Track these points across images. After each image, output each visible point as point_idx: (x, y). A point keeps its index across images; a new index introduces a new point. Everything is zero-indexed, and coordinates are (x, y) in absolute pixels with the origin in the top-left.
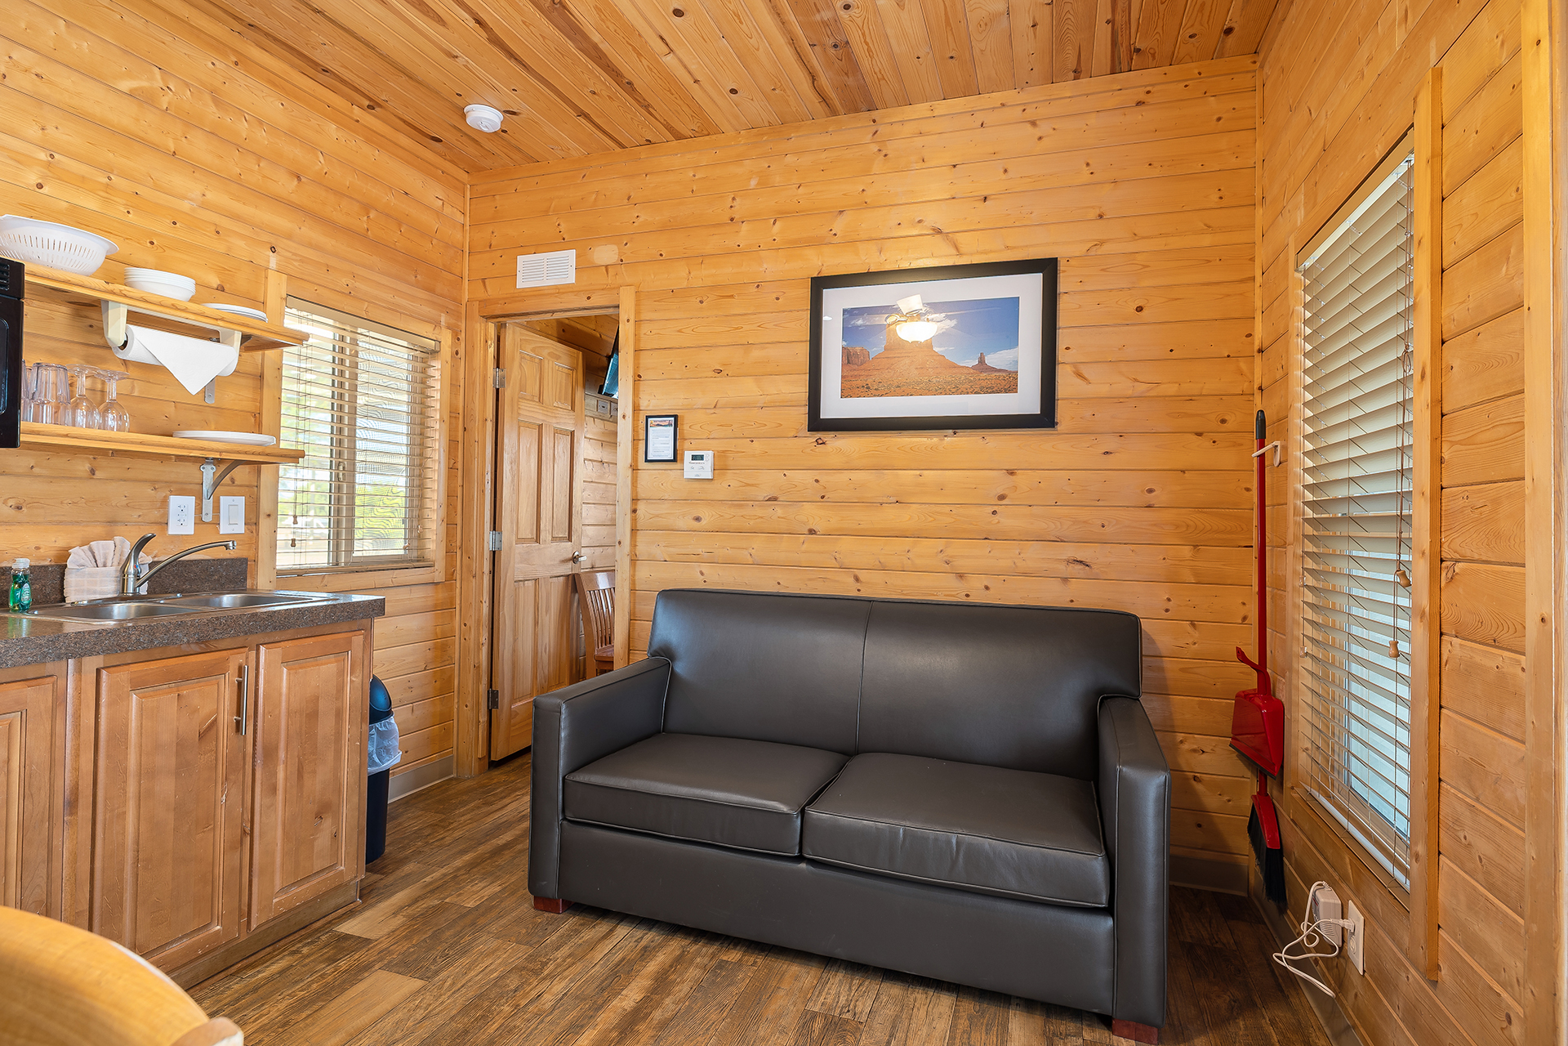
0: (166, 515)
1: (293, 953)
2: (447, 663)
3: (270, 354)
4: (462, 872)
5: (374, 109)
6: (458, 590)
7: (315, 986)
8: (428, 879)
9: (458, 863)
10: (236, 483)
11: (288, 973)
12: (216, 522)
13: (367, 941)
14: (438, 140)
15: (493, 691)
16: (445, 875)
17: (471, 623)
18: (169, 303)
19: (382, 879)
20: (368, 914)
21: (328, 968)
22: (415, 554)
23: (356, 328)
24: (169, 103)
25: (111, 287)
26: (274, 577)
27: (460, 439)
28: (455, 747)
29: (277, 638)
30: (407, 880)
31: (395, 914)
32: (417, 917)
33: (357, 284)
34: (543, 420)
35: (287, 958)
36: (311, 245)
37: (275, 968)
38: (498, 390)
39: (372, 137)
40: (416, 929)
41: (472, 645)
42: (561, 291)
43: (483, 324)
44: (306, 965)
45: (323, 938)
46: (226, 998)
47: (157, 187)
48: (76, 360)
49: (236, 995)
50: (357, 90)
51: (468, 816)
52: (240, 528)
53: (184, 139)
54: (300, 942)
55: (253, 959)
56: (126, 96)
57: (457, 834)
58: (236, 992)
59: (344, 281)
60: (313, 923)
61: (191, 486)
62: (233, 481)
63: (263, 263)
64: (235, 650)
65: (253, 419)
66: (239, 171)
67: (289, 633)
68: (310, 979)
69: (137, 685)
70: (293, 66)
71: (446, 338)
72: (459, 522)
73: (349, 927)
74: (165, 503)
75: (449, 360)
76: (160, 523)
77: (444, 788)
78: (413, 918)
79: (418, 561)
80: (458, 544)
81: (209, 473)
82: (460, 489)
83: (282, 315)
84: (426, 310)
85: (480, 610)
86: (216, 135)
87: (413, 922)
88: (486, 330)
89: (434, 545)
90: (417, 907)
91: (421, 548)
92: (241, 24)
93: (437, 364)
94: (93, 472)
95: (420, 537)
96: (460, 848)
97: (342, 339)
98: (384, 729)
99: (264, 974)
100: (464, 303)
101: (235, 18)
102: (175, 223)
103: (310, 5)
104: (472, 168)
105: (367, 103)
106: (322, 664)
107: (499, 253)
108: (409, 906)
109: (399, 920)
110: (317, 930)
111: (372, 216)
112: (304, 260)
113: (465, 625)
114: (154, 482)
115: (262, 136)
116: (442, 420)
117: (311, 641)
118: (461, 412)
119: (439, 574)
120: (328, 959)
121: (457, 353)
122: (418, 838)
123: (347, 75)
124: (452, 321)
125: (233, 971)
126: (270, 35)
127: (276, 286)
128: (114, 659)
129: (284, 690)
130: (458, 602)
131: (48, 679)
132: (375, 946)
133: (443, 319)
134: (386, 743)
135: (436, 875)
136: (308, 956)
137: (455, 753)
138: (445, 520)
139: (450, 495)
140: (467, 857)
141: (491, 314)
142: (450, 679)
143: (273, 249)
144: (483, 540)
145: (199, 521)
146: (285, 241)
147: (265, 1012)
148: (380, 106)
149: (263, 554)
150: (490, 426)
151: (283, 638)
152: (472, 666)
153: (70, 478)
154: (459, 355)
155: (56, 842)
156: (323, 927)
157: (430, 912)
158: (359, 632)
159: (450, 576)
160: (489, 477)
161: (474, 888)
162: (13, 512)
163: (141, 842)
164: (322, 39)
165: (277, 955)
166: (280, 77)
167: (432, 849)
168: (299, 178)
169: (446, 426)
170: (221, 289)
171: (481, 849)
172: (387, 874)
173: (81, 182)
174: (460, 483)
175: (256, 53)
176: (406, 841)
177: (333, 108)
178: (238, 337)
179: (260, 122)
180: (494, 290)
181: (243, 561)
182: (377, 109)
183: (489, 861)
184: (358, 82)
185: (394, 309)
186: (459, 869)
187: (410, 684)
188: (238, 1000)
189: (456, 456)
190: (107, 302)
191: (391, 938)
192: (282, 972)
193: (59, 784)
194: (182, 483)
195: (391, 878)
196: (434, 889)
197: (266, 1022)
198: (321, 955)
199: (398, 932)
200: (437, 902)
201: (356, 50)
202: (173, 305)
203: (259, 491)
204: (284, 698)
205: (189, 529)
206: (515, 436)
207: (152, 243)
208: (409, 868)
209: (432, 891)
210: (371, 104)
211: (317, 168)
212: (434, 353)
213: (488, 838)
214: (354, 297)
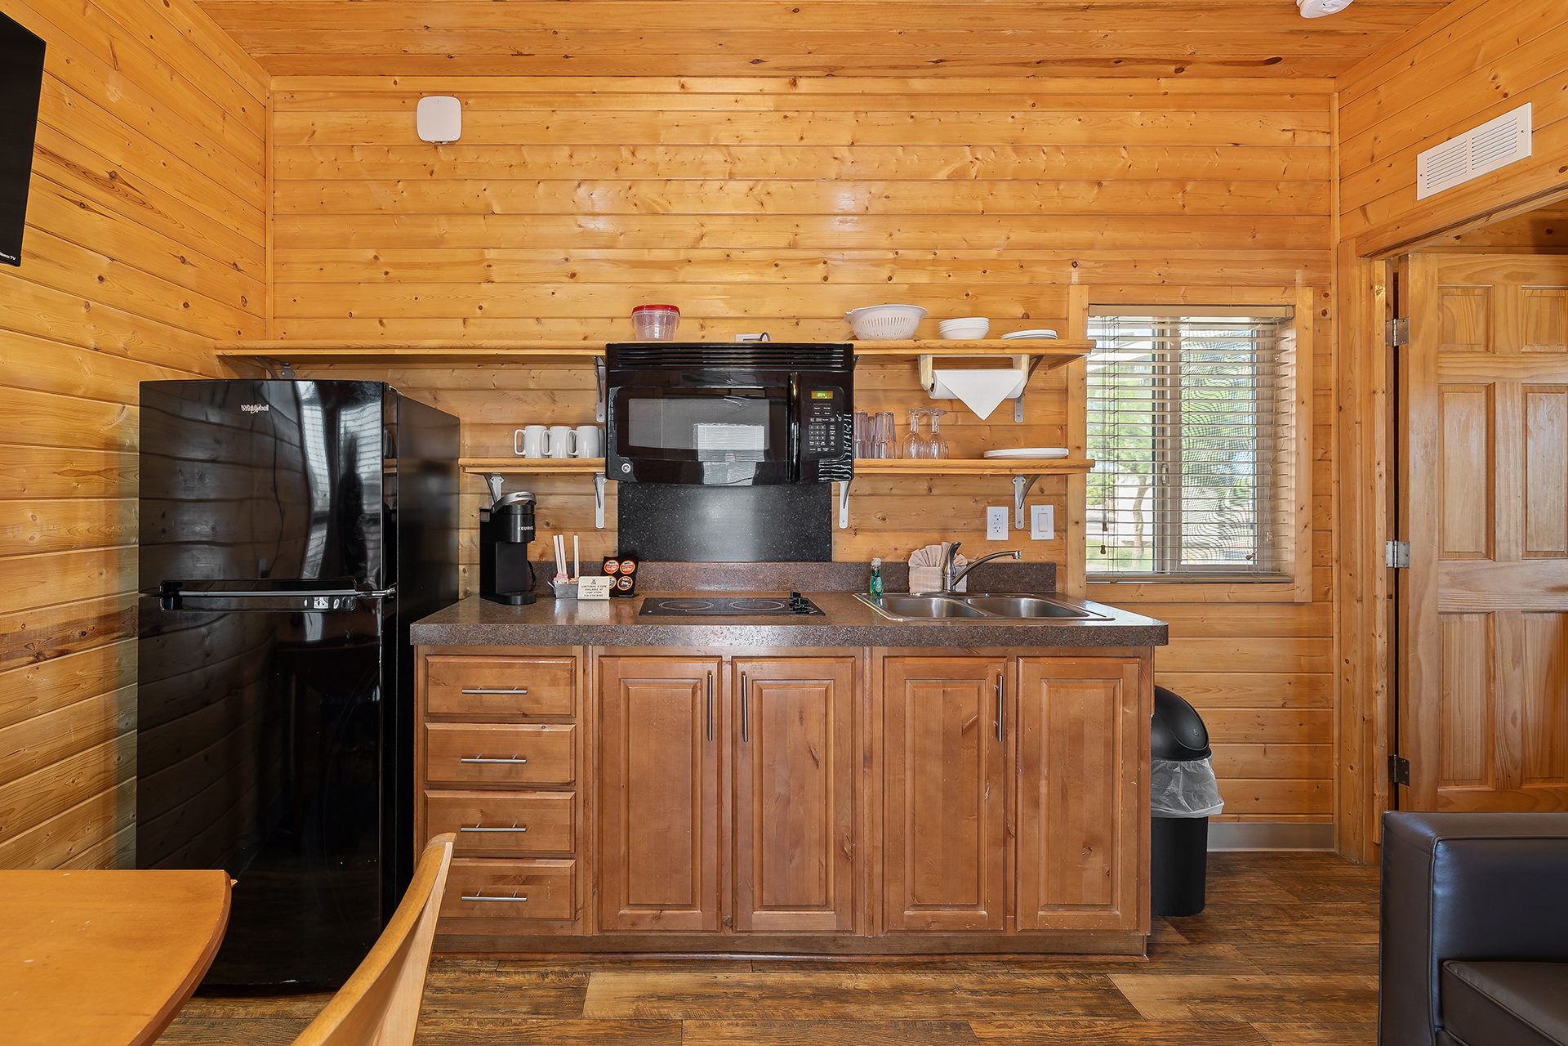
0: (985, 523)
1: (1061, 976)
2: (1320, 705)
3: (1072, 364)
4: (1293, 997)
5: (1183, 70)
6: (1335, 615)
7: (1063, 1029)
8: (1241, 979)
9: (1293, 980)
10: (1045, 492)
11: (1048, 995)
12: (1028, 529)
13: (1135, 1014)
14: (1277, 60)
15: (1399, 760)
16: (1266, 987)
17: (1356, 660)
18: (962, 345)
19: (1184, 945)
20: (1150, 979)
21: (1084, 1018)
22: (1268, 565)
23: (1179, 318)
24: (978, 171)
25: (918, 343)
26: (1083, 583)
27: (1333, 420)
28: (1336, 815)
29: (1037, 653)
30: (1211, 965)
31: (1181, 1000)
32: (1206, 1023)
33: (1172, 270)
34: (1496, 378)
35: (1053, 978)
36: (1115, 247)
37: (1039, 981)
38: (1396, 349)
39: (1185, 103)
40: (1197, 1038)
41: (1358, 689)
42: (1502, 177)
43: (1364, 267)
44: (1064, 998)
45: (1094, 978)
46: (988, 983)
47: (971, 247)
48: (916, 403)
49: (997, 987)
50: (1157, 61)
51: (1335, 919)
52: (1050, 535)
53: (990, 197)
54: (1071, 967)
55: (1024, 958)
56: (945, 182)
57: (1307, 937)
58: (999, 983)
59: (1155, 271)
60: (1089, 954)
61: (1005, 498)
62: (1042, 490)
63: (1065, 281)
64: (994, 659)
65: (1060, 432)
66: (1039, 203)
67: (1051, 650)
68: (1061, 1018)
69: (913, 675)
70: (1087, 76)
71: (1305, 301)
72: (1334, 526)
73: (1123, 982)
74: (984, 512)
75: (1310, 323)
76: (981, 530)
77: (1314, 862)
78: (1200, 1021)
79: (1272, 575)
80: (1335, 555)
81: (1019, 485)
82: (1334, 487)
83: (1085, 326)
84: (1271, 272)
85: (1370, 645)
86: (1018, 179)
87: (1198, 1026)
88: (1371, 272)
89: (1292, 553)
90: (1212, 1010)
91: (1276, 558)
92: (1031, 67)
93: (1290, 334)
94: (930, 490)
95: (1275, 546)
96: (1305, 959)
97: (1162, 333)
98: (1193, 770)
99: (1026, 981)
100: (1333, 246)
101: (1025, 64)
102: (985, 272)
103: (1077, 7)
104: (1337, 69)
105: (1173, 68)
106: (1087, 688)
107: (1387, 162)
108: (1203, 1001)
109: (1181, 1012)
110: (1092, 965)
111: (1188, 188)
112: (1107, 264)
113: (1347, 662)
114: (975, 495)
115: (1060, 160)
116: (1301, 402)
117: (1074, 661)
118: (1333, 385)
119: (1302, 591)
120: (1087, 1007)
121: (1325, 313)
122: (1251, 915)
123: (1140, 52)
124: (1314, 275)
125: (1004, 959)
126: (1057, 61)
127: (1077, 298)
128: (895, 651)
129: (1045, 706)
130: (1336, 629)
131: (850, 659)
132: (1141, 1026)
133: (1299, 276)
134: (1197, 787)
135: (1257, 979)
136: (1071, 989)
137: (1336, 822)
138: (1310, 526)
139: (1318, 495)
140: (1309, 980)
141: (1375, 249)
142: (1326, 727)
143: (1075, 265)
144: (1374, 552)
145: (1012, 529)
146: (1087, 252)
147: (1010, 1023)
148: (1188, 63)
149: (1072, 559)
150: (1382, 402)
151: (1044, 653)
152: (1359, 719)
153: (916, 495)
154: (1328, 316)
155: (859, 785)
156: (1099, 965)
157: (1225, 1027)
158: (1135, 660)
159: (1321, 597)
160: (1382, 469)
161: (1302, 1033)
162: (880, 522)
163: (916, 809)
164: (1102, 32)
165: (1046, 968)
166: (1076, 94)
167: (1264, 940)
168: (1100, 184)
169: (1307, 410)
170: (1026, 316)
171: (1336, 979)
172: (1193, 942)
173: (916, 265)
174: (1334, 476)
175: (1051, 85)
176: (1233, 912)
177: (1136, 94)
178: (1025, 360)
179: (1058, 148)
180: (1379, 216)
181: (1052, 566)
182: (1187, 68)
183: (1341, 1004)
184: (1154, 52)
185: (1224, 283)
186: (1290, 990)
187: (1260, 720)
188: (996, 993)
189: (1328, 444)
190: (919, 355)
191: (1162, 1030)
192: (1043, 990)
193: (859, 741)
194: (998, 495)
195: (1195, 950)
196: (1243, 998)
197: (1006, 1035)
198: (1083, 998)
199: (1173, 1027)
200: (1239, 1019)
201: (1139, 20)
202: (965, 345)
203: (1067, 500)
204: (1044, 714)
205: (1003, 535)
206: (1431, 407)
207: (967, 295)
208: (1223, 949)
209: (1241, 1000)
210: (1178, 66)
211: (1119, 165)
212: (1285, 322)
213: (1355, 967)
214: (1169, 285)
